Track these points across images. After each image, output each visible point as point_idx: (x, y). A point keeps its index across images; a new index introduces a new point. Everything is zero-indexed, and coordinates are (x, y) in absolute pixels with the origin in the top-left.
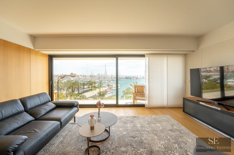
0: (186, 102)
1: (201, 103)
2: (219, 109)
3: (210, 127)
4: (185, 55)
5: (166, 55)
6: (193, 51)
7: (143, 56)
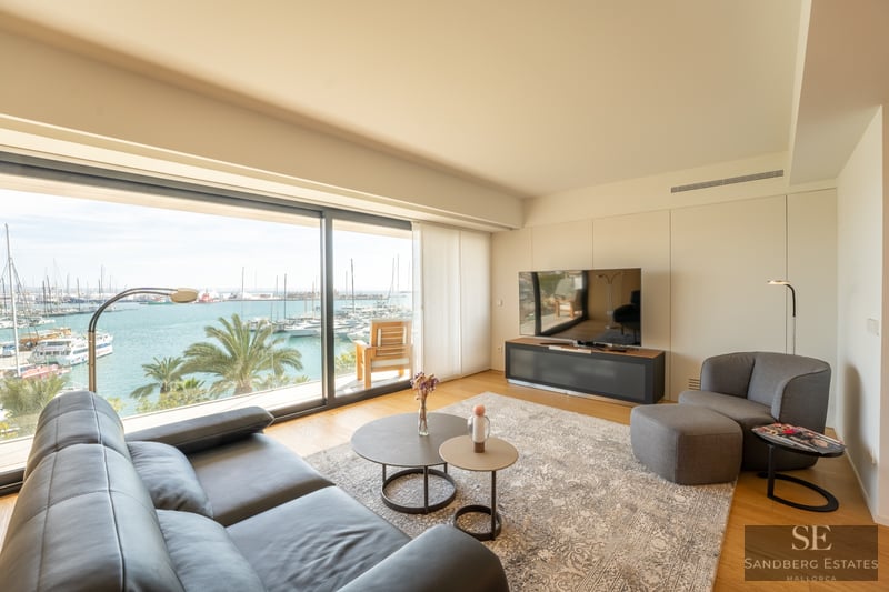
0: (513, 351)
1: (551, 347)
2: (589, 352)
3: (570, 392)
4: (491, 236)
5: (457, 232)
6: (511, 229)
7: (405, 224)
